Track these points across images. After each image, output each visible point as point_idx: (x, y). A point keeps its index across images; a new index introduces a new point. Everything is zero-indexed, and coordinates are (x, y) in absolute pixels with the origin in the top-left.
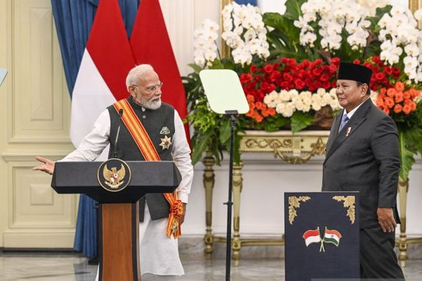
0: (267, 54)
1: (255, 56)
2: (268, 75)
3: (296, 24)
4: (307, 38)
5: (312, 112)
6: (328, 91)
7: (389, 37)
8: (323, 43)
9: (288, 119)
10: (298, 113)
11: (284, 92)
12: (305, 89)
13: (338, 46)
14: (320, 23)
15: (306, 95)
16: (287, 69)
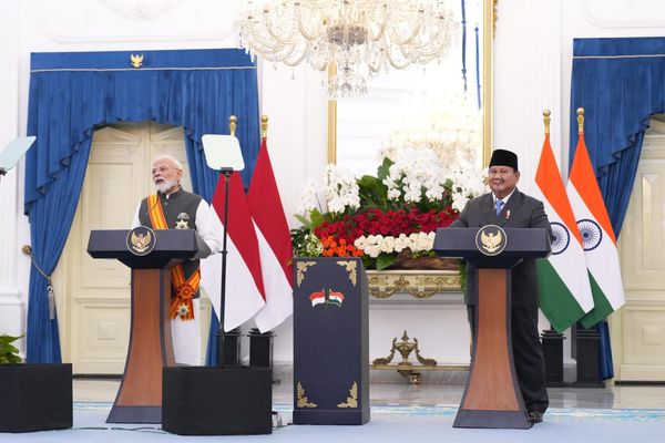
0: (358, 206)
1: (347, 207)
2: (358, 223)
3: (385, 182)
4: (393, 194)
5: (395, 253)
6: (408, 236)
7: (459, 190)
8: (406, 198)
9: (374, 259)
10: (383, 254)
11: (371, 237)
12: (389, 235)
13: (418, 200)
14: (404, 181)
15: (390, 239)
16: (375, 219)
